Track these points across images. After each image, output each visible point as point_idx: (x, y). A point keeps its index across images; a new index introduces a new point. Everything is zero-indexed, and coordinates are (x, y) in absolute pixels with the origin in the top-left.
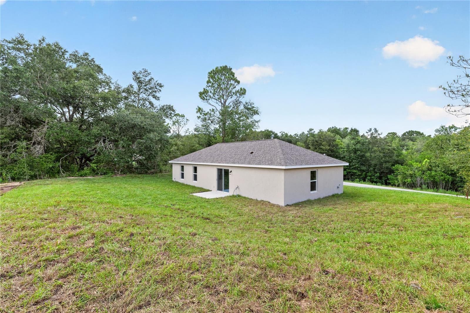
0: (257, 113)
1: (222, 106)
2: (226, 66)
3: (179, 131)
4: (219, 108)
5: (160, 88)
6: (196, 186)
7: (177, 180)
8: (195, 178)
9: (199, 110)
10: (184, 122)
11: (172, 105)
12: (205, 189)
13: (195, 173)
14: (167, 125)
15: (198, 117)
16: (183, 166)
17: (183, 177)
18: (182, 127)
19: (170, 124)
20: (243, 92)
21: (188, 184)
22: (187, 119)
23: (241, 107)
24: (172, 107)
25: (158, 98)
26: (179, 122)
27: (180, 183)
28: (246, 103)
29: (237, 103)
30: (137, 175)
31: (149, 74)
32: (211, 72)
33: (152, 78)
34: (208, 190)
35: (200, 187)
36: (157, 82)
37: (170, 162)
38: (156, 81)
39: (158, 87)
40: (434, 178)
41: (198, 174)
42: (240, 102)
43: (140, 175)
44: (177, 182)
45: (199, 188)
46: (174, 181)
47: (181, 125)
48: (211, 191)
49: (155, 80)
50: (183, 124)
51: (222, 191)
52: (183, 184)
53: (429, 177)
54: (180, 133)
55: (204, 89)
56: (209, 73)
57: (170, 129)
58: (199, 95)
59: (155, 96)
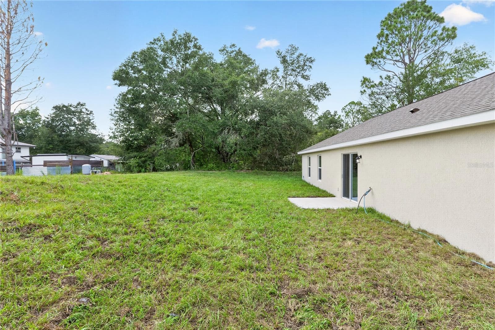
0: (484, 66)
1: (405, 68)
5: (310, 64)
6: (320, 187)
7: (305, 179)
8: (320, 175)
9: (365, 81)
11: (324, 82)
12: (326, 194)
15: (361, 92)
16: (310, 158)
17: (309, 174)
19: (343, 116)
21: (313, 185)
24: (325, 85)
25: (308, 76)
28: (456, 52)
29: (437, 57)
31: (296, 49)
33: (301, 54)
35: (324, 189)
36: (307, 57)
37: (298, 153)
39: (308, 63)
41: (322, 167)
42: (443, 53)
44: (305, 182)
45: (320, 191)
48: (335, 197)
49: (305, 55)
51: (349, 198)
55: (374, 48)
56: (382, 22)
57: (342, 122)
58: (366, 59)
59: (304, 76)
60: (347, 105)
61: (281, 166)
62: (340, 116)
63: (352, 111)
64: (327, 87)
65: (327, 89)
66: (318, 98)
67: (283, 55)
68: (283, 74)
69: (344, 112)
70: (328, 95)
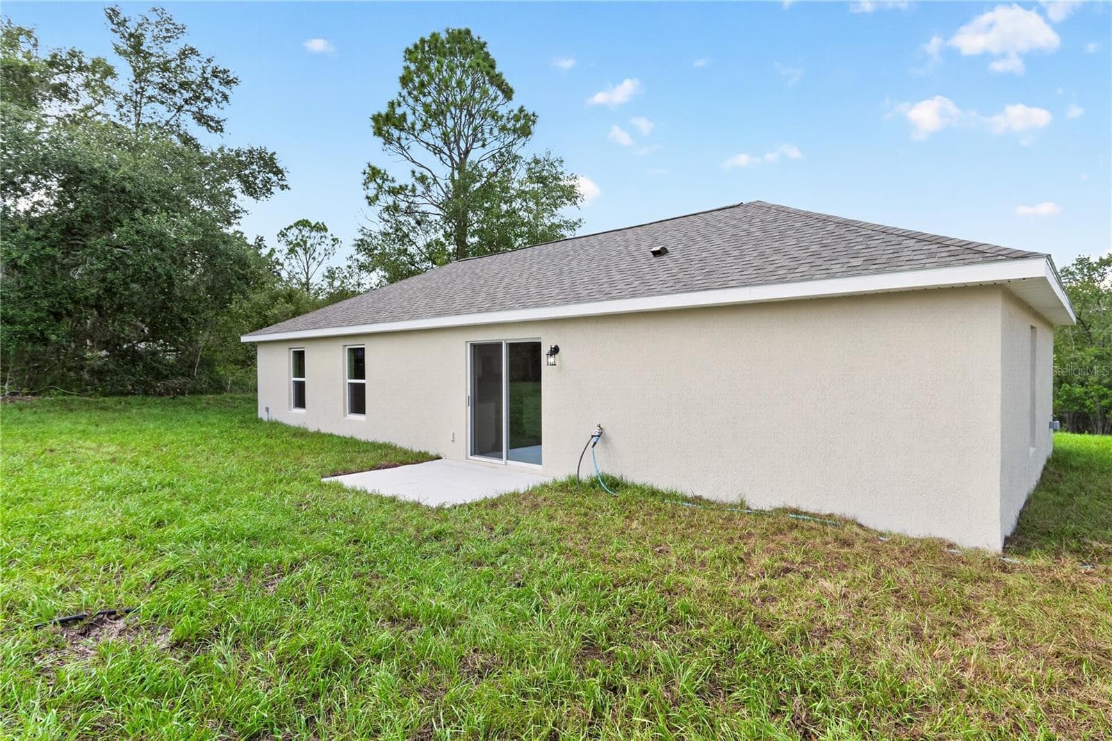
0: (571, 199)
1: (453, 168)
2: (468, 32)
3: (307, 274)
4: (442, 171)
5: (222, 89)
6: (362, 437)
7: (275, 416)
8: (358, 402)
9: (374, 174)
10: (324, 246)
11: (270, 151)
12: (406, 452)
13: (356, 378)
14: (270, 255)
15: (368, 198)
16: (303, 352)
17: (300, 401)
18: (320, 263)
19: (280, 251)
20: (524, 125)
21: (323, 431)
22: (335, 237)
23: (520, 173)
24: (272, 159)
25: (218, 122)
26: (308, 245)
27: (286, 428)
28: (537, 162)
29: (506, 159)
30: (101, 399)
31: (182, 30)
32: (416, 47)
33: (193, 51)
34: (422, 458)
35: (381, 439)
36: (213, 64)
37: (244, 339)
38: (209, 61)
39: (215, 83)
40: (1083, 405)
41: (370, 381)
42: (516, 157)
43: (110, 401)
44: (275, 424)
45: (375, 446)
46: (265, 419)
47: (316, 255)
48: (439, 458)
49: (205, 55)
50: (323, 253)
51: (501, 457)
52: (300, 433)
53: (1066, 400)
54: (310, 281)
55: (392, 104)
56: (408, 51)
57: (278, 267)
58: (373, 124)
59: (203, 116)
60: (292, 227)
61: (157, 379)
62: (273, 251)
63: (305, 242)
64: (280, 165)
65: (278, 172)
66: (250, 189)
67: (132, 27)
68: (127, 91)
69: (283, 242)
70: (283, 187)
